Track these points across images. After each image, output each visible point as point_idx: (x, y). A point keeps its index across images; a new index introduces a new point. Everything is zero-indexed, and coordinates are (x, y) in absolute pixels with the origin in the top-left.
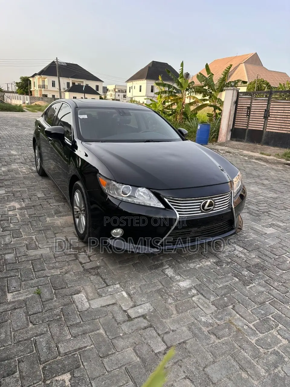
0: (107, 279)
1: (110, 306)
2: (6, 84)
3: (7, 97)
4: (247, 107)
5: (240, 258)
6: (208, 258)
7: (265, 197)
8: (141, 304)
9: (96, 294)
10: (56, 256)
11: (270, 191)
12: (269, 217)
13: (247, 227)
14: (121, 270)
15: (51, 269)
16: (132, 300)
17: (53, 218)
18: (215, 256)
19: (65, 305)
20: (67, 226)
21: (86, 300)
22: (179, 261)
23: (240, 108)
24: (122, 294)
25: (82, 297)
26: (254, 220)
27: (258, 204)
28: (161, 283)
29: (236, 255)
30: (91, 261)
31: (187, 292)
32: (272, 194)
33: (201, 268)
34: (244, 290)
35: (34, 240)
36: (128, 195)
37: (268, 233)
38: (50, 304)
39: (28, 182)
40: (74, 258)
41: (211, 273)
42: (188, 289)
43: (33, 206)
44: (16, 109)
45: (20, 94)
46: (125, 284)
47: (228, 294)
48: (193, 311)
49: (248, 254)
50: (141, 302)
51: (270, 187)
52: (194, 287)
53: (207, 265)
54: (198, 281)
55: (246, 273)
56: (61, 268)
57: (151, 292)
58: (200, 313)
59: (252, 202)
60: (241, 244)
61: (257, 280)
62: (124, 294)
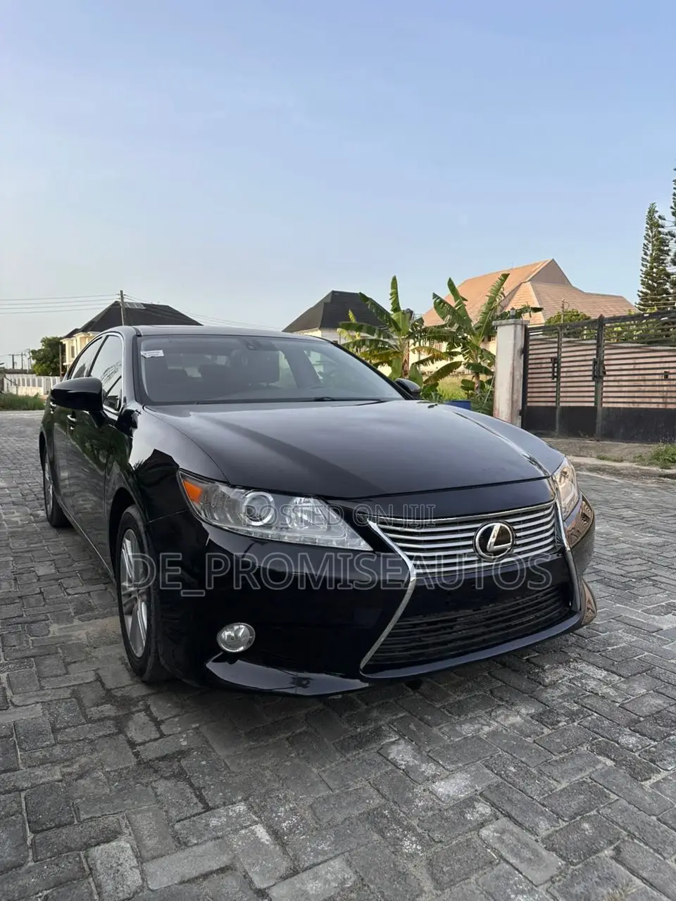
0: (207, 787)
1: (211, 878)
2: (10, 355)
3: (9, 383)
4: (551, 358)
5: (603, 697)
6: (513, 704)
7: (633, 543)
8: (315, 865)
9: (170, 839)
10: (58, 726)
11: (641, 530)
12: (656, 590)
13: (606, 617)
14: (251, 758)
15: (35, 766)
16: (285, 852)
17: (69, 625)
18: (533, 697)
19: (59, 884)
20: (105, 644)
21: (134, 863)
22: (430, 718)
23: (533, 361)
24: (253, 833)
25: (123, 850)
26: (619, 599)
27: (619, 559)
28: (378, 791)
29: (592, 692)
30: (162, 736)
31: (462, 814)
32: (649, 537)
33: (494, 734)
34: (638, 792)
35: (4, 685)
36: (265, 521)
37: (665, 627)
38: (8, 882)
39: (17, 544)
40: (114, 730)
41: (527, 747)
42: (464, 802)
43: (19, 597)
44: (27, 404)
45: (40, 375)
46: (266, 801)
47: (592, 810)
48: (489, 876)
49: (625, 686)
50: (316, 856)
51: (642, 522)
52: (481, 794)
53: (513, 725)
54: (492, 775)
55: (633, 740)
56: (67, 760)
57: (347, 822)
58: (511, 882)
59: (605, 557)
60: (600, 661)
61: (670, 759)
62: (259, 835)
